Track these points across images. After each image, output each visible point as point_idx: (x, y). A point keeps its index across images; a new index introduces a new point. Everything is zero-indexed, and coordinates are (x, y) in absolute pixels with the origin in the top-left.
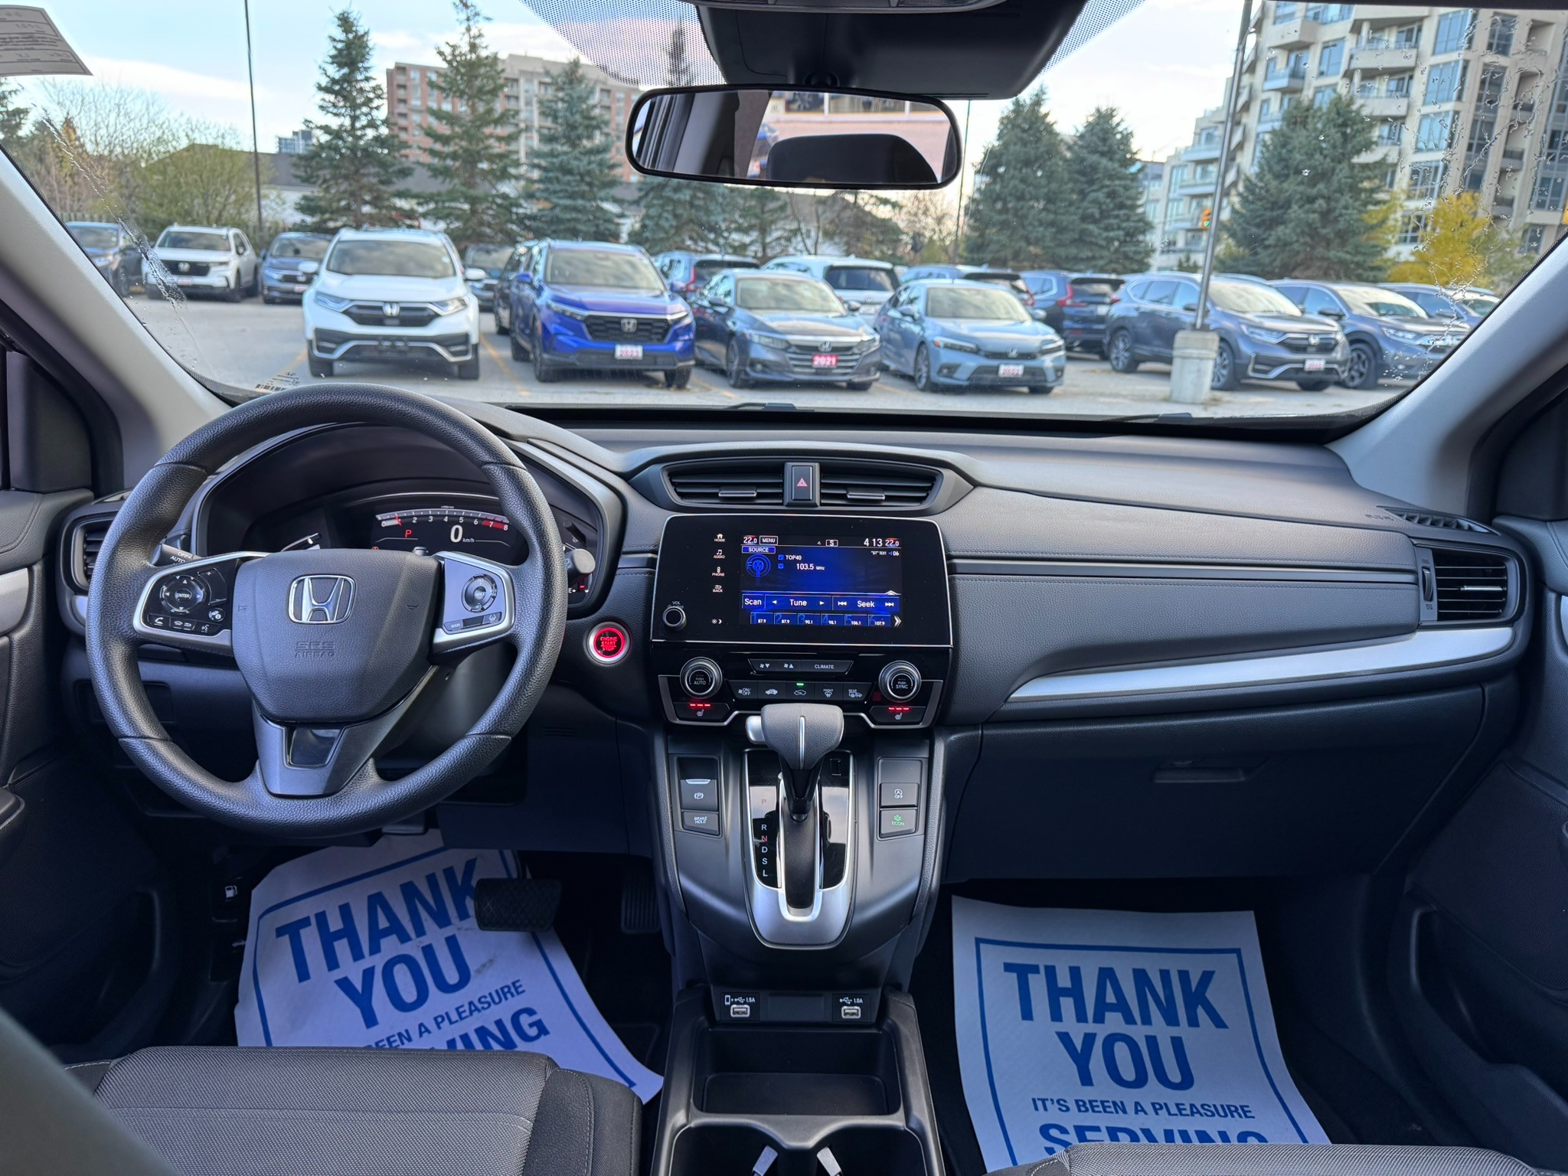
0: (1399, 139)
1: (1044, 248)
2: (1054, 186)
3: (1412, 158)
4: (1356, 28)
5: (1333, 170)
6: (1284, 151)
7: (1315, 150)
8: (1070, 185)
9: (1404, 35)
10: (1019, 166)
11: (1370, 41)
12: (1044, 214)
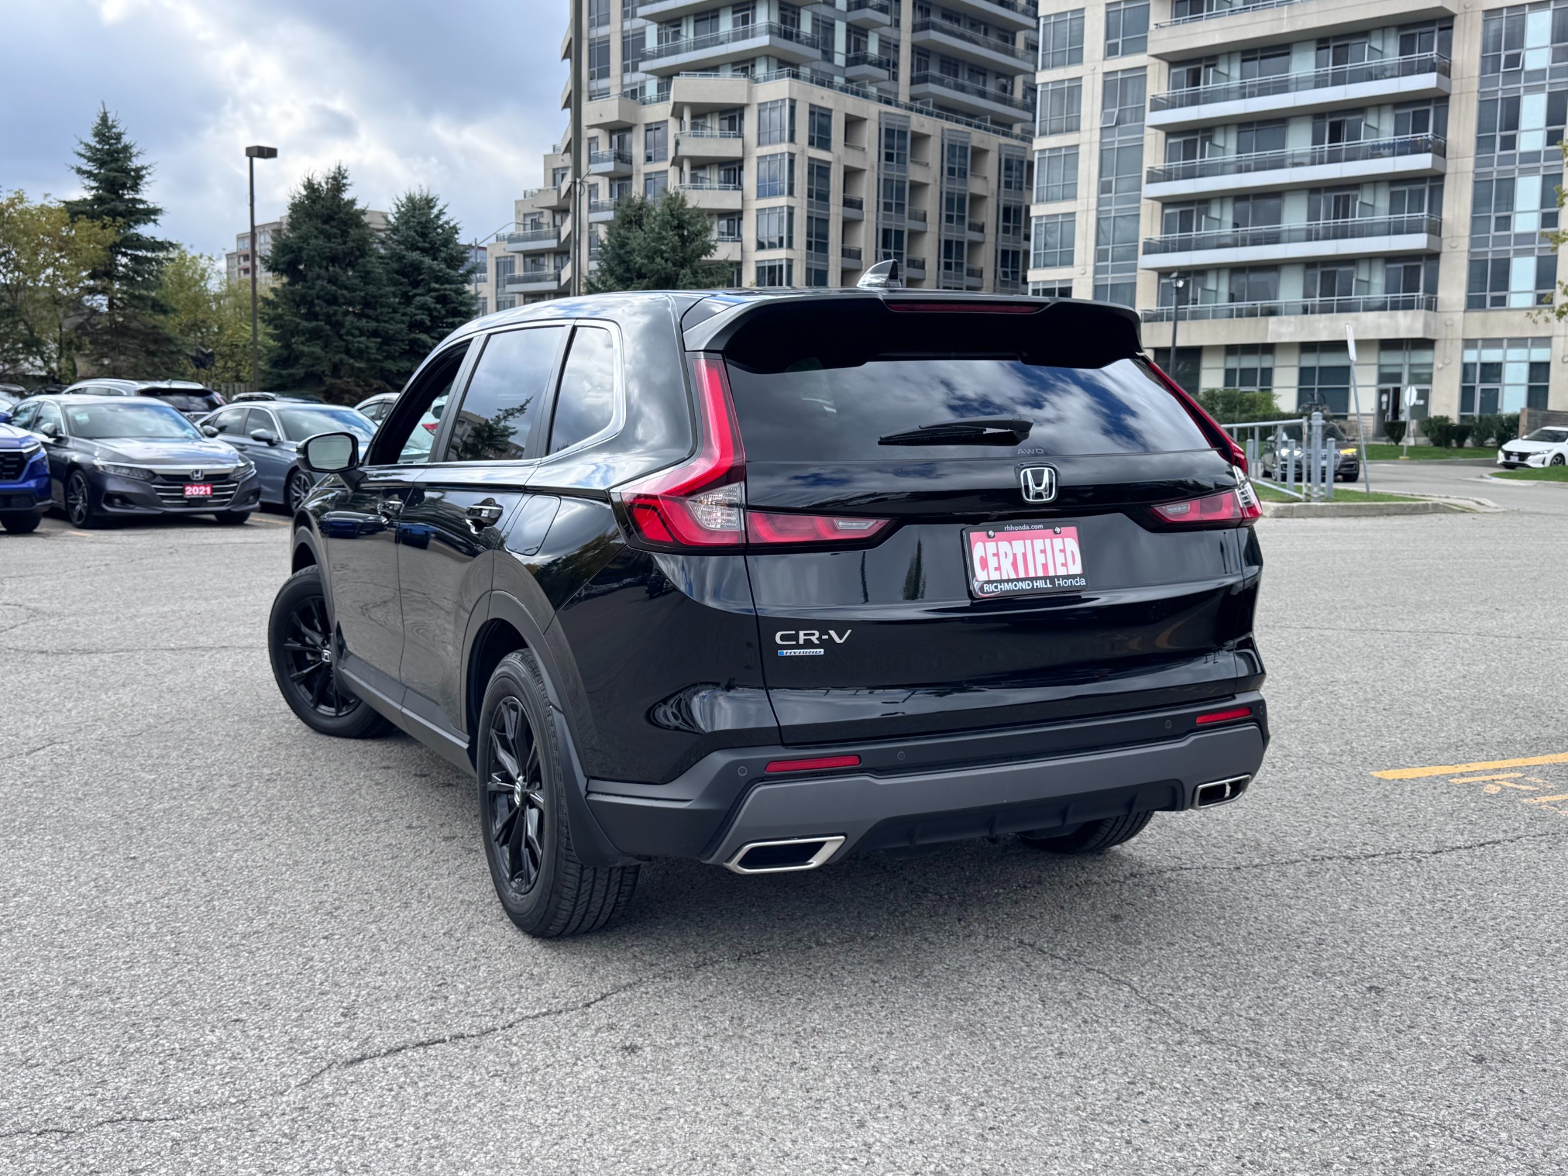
0: (739, 235)
1: (369, 360)
2: (372, 289)
3: (756, 257)
4: (677, 112)
5: (678, 275)
6: (622, 252)
7: (655, 253)
8: (393, 289)
9: (726, 123)
10: (325, 264)
11: (694, 126)
12: (363, 323)
